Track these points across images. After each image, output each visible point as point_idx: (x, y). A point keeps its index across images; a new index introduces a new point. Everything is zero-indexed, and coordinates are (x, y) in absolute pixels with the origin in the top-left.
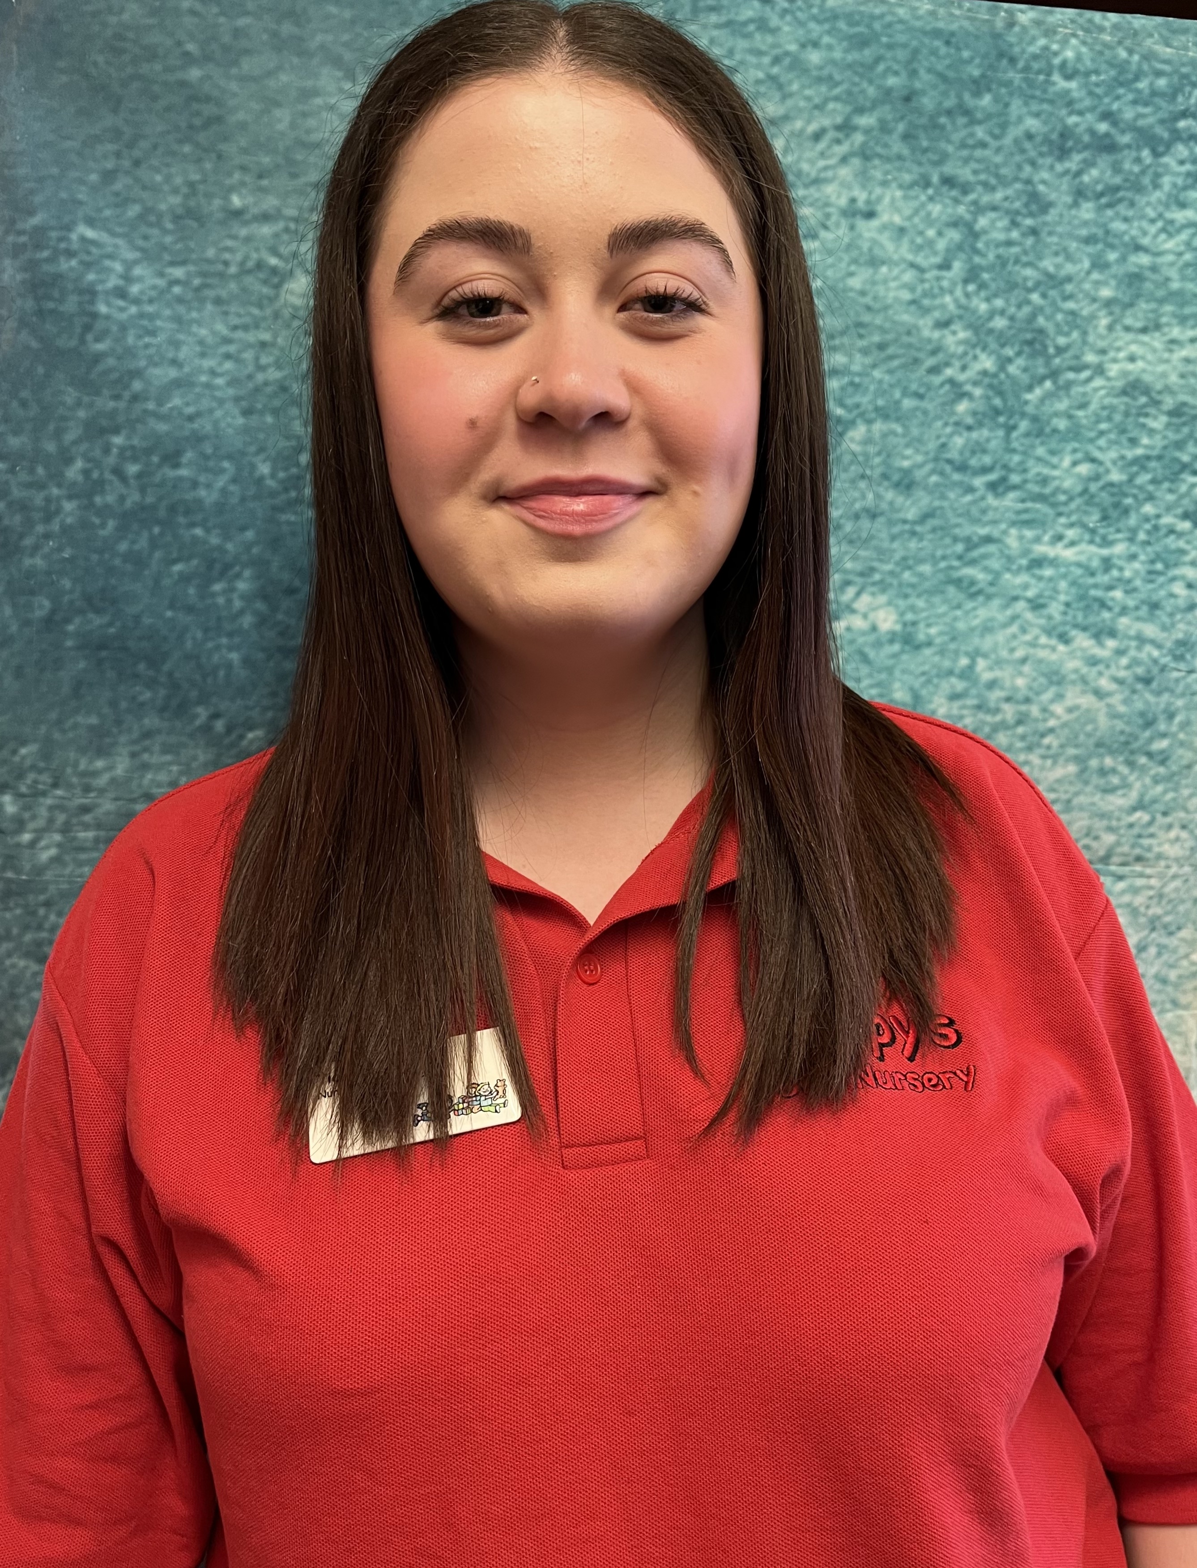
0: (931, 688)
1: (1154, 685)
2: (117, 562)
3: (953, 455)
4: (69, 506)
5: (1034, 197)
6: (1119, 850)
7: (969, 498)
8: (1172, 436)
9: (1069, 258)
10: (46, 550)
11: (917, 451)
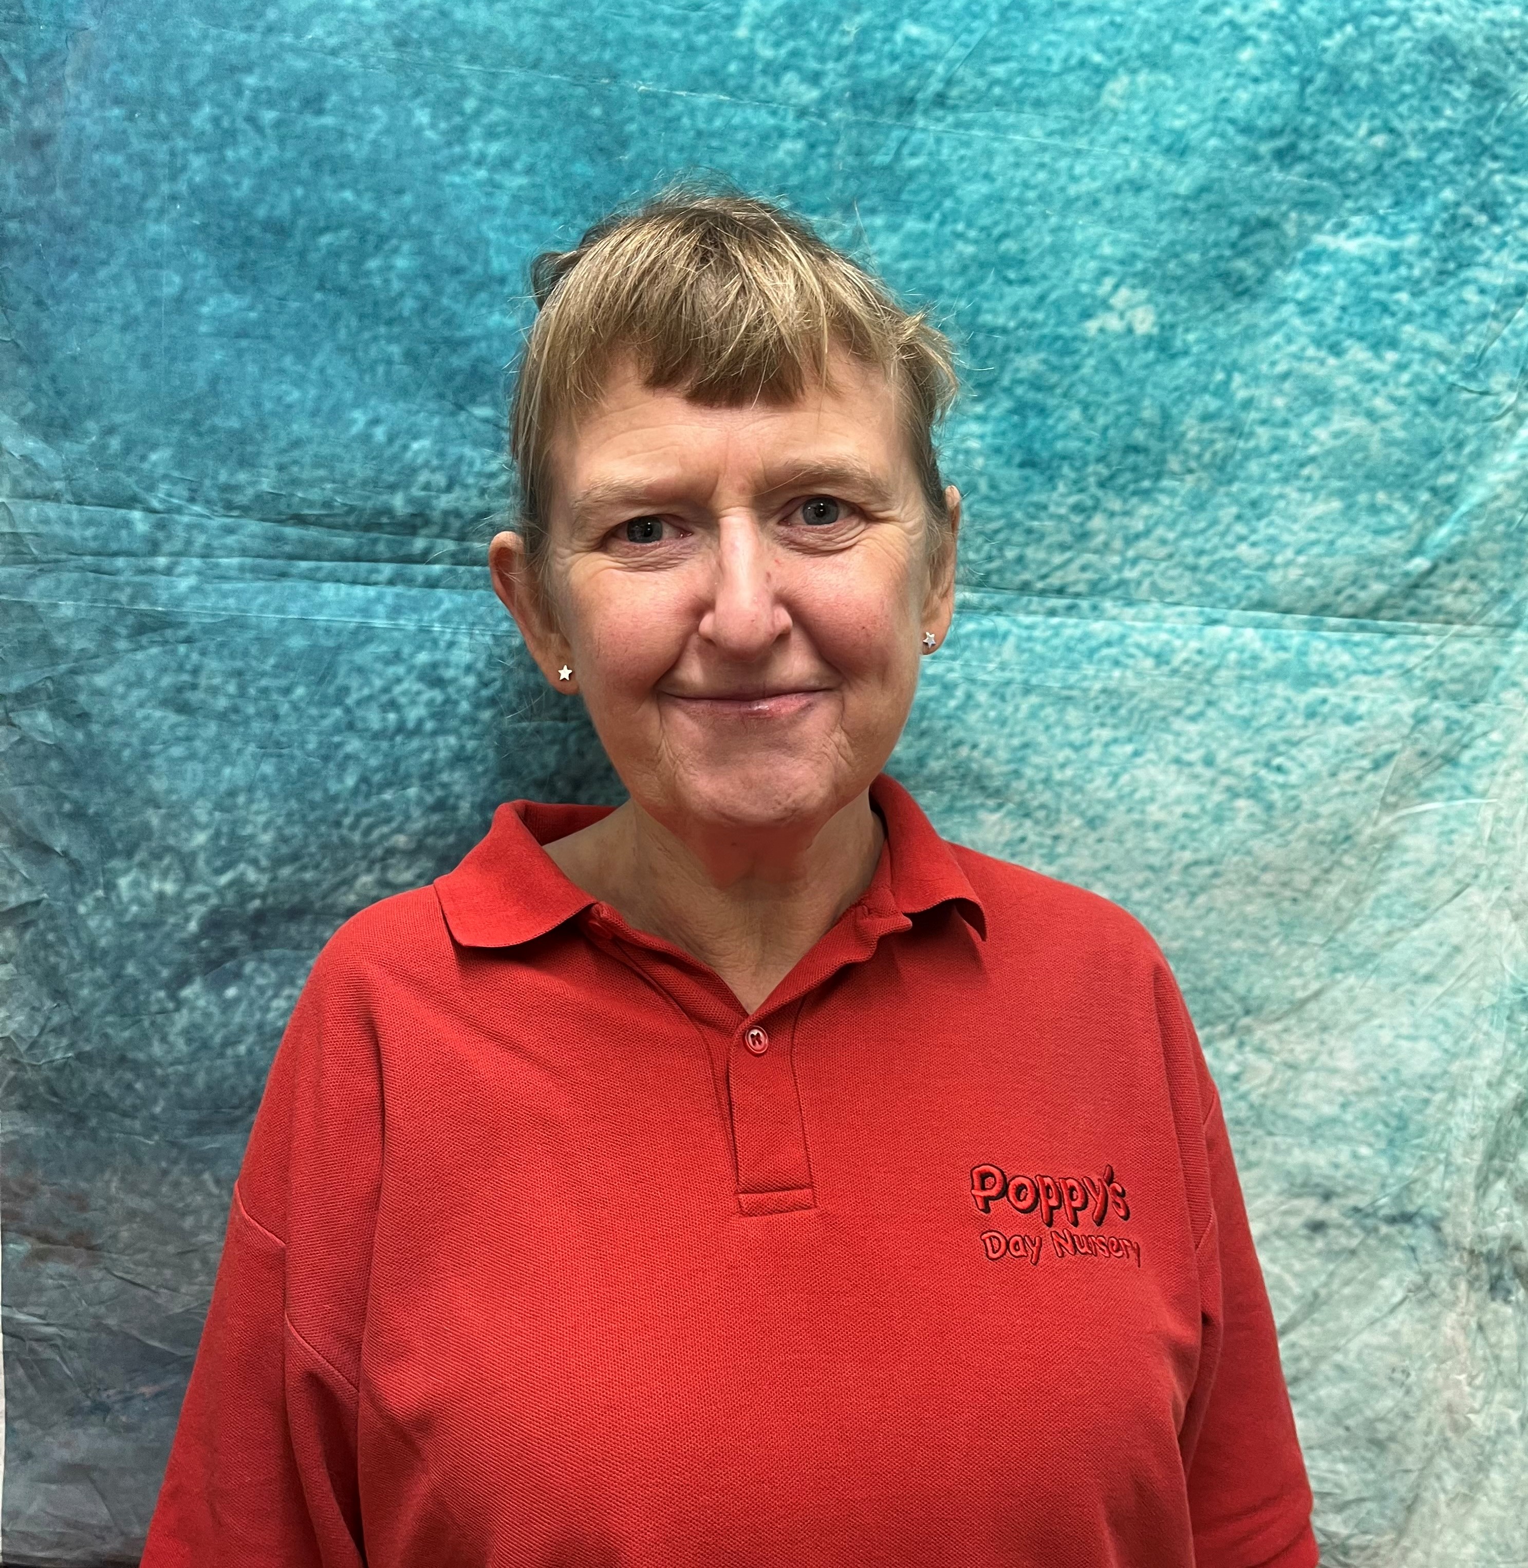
0: (1182, 406)
1: (1441, 407)
2: (255, 231)
3: (1237, 113)
4: (197, 162)
6: (1391, 601)
7: (1251, 169)
10: (174, 214)
11: (1192, 108)
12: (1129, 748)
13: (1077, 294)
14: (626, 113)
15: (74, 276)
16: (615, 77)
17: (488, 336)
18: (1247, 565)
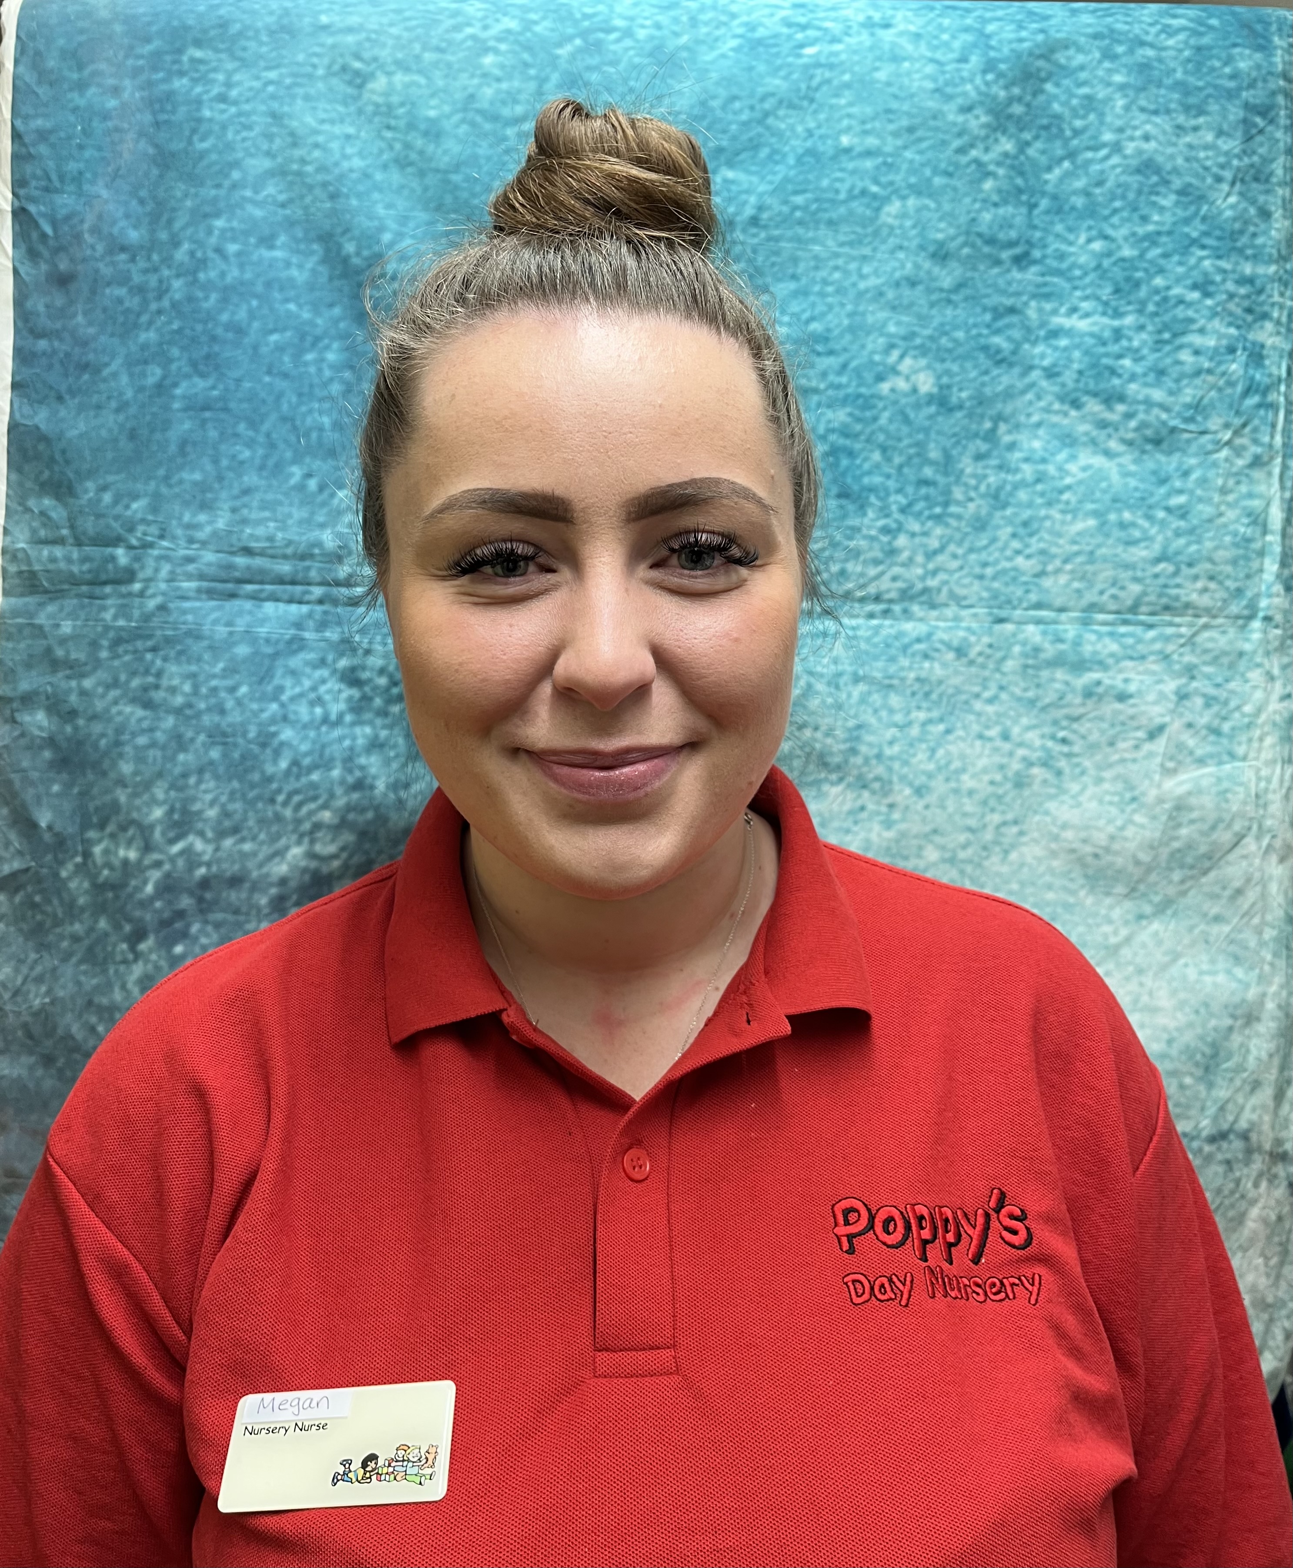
0: (959, 449)
1: (1164, 445)
2: (219, 331)
3: (983, 229)
4: (177, 284)
6: (1147, 599)
7: (996, 270)
8: (1181, 213)
10: (158, 324)
11: (949, 224)
12: (941, 727)
13: (872, 363)
15: (86, 377)
18: (1023, 574)
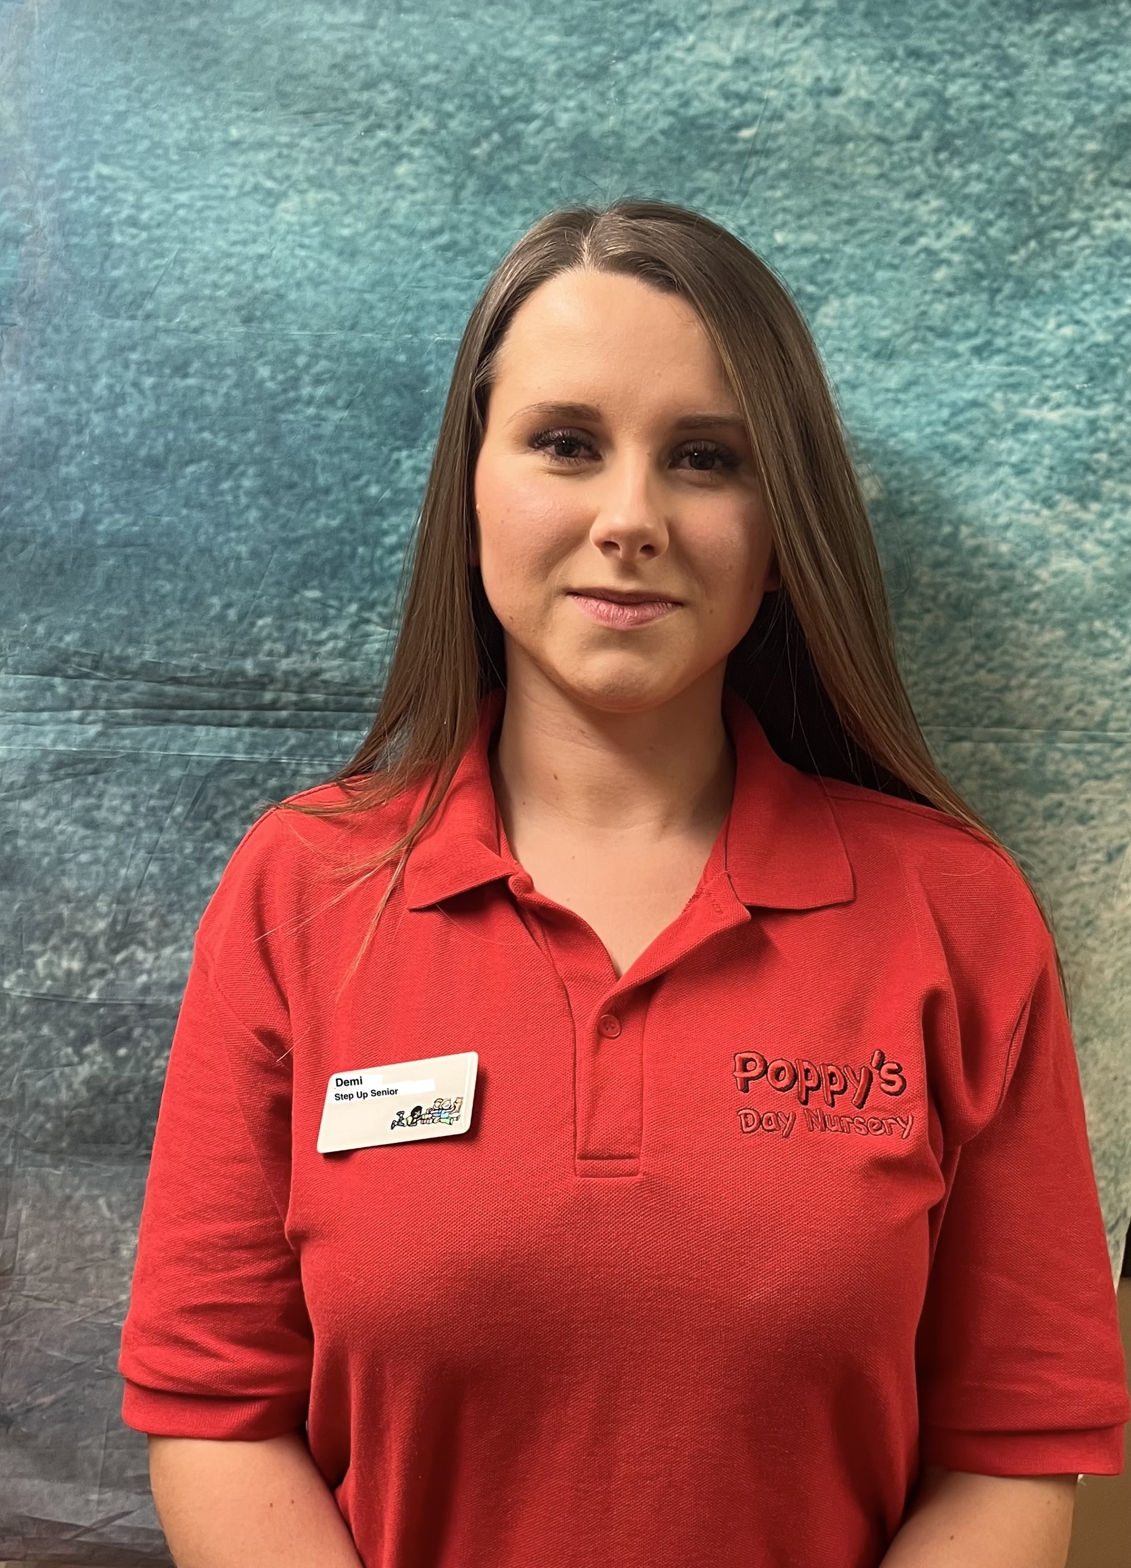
0: (914, 557)
2: (139, 466)
3: (934, 322)
4: (96, 418)
5: (1004, 60)
6: (1115, 714)
7: (953, 364)
9: (1050, 115)
10: (79, 459)
11: (896, 320)
14: (425, 358)
16: (415, 332)
17: (316, 535)
18: (987, 689)
